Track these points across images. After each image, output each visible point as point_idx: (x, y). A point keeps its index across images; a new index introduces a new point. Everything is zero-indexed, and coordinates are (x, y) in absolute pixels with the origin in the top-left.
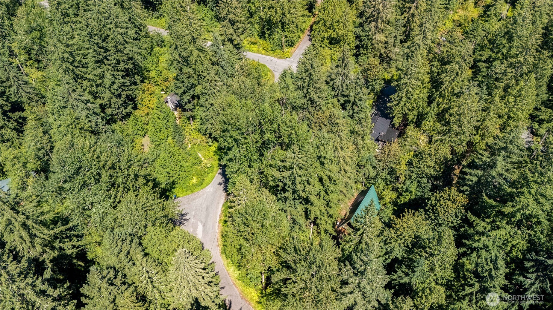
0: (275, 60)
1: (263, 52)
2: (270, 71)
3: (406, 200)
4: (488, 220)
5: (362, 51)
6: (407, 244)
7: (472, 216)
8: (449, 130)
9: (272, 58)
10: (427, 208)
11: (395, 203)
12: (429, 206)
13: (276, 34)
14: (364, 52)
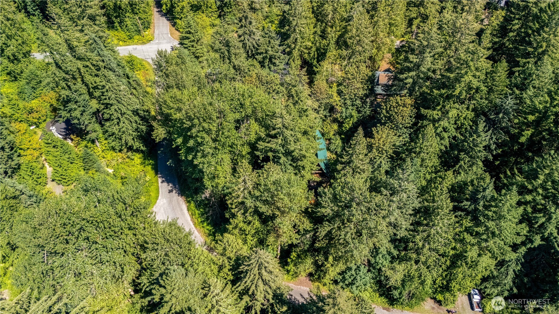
0: (139, 47)
1: (121, 43)
2: (143, 60)
3: (350, 125)
4: (439, 108)
5: (225, 9)
6: (390, 155)
7: (425, 111)
8: (352, 52)
9: (135, 46)
10: (383, 121)
11: (340, 133)
12: (384, 119)
13: (127, 19)
14: (228, 11)
